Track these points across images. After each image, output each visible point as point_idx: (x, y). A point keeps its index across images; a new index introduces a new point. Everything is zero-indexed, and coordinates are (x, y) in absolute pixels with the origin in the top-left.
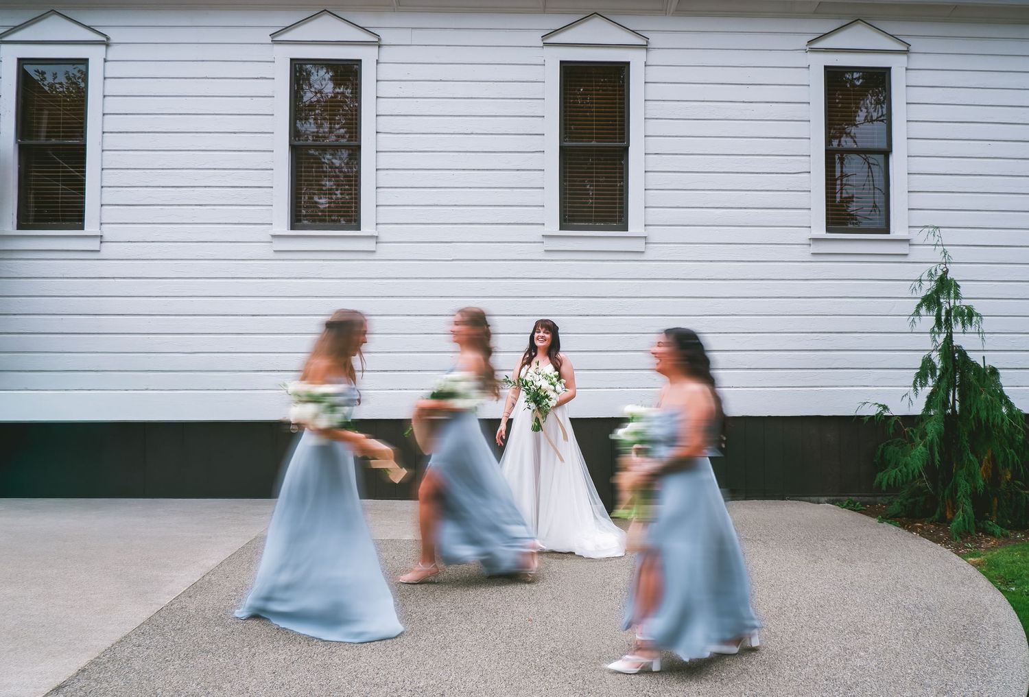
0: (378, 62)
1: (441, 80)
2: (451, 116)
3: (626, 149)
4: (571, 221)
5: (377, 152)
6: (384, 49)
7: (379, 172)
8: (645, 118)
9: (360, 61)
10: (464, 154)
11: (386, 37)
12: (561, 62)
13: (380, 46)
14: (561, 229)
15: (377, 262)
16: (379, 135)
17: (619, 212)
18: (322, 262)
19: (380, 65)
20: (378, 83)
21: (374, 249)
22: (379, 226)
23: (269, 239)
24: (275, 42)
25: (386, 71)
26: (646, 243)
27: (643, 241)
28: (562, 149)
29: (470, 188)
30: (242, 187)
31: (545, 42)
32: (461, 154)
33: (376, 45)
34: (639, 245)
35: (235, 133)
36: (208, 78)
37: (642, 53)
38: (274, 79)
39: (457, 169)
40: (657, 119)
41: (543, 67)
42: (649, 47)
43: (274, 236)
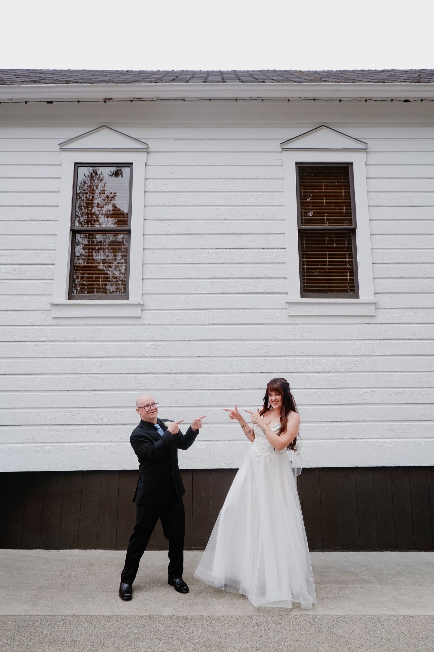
0: (146, 165)
1: (198, 178)
2: (206, 206)
3: (354, 231)
4: (309, 291)
5: (144, 235)
6: (151, 155)
7: (145, 251)
8: (369, 206)
9: (132, 164)
10: (218, 236)
11: (153, 146)
12: (297, 163)
13: (148, 153)
14: (302, 296)
15: (141, 327)
16: (146, 221)
17: (350, 283)
18: (94, 327)
19: (148, 168)
20: (146, 181)
21: (140, 316)
22: (145, 296)
23: (49, 307)
24: (62, 150)
25: (152, 172)
26: (376, 308)
27: (374, 307)
28: (300, 231)
29: (223, 263)
30: (28, 264)
31: (282, 148)
32: (215, 236)
33: (145, 151)
34: (370, 310)
35: (25, 221)
36: (6, 178)
37: (363, 155)
38: (60, 178)
39: (211, 248)
40: (378, 206)
41: (282, 167)
42: (367, 150)
43: (53, 305)
